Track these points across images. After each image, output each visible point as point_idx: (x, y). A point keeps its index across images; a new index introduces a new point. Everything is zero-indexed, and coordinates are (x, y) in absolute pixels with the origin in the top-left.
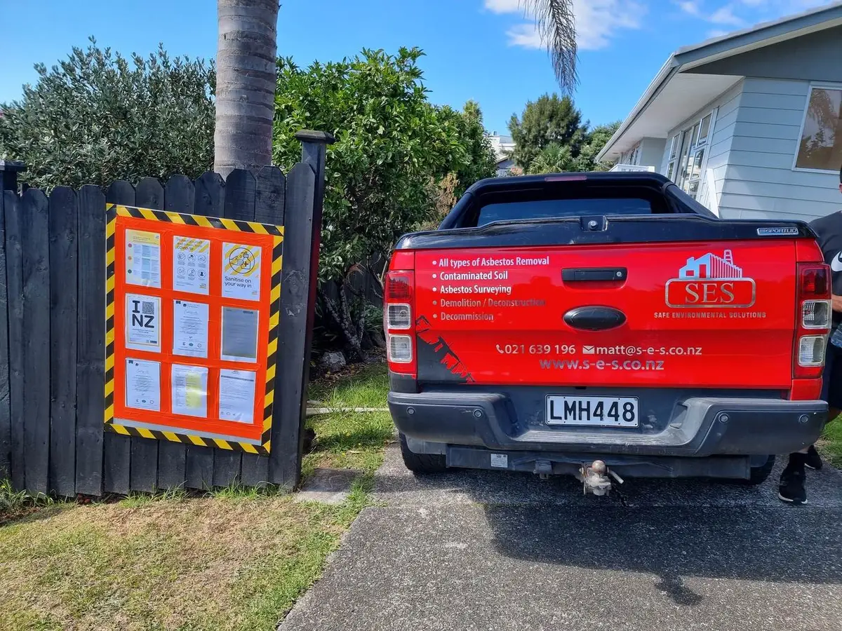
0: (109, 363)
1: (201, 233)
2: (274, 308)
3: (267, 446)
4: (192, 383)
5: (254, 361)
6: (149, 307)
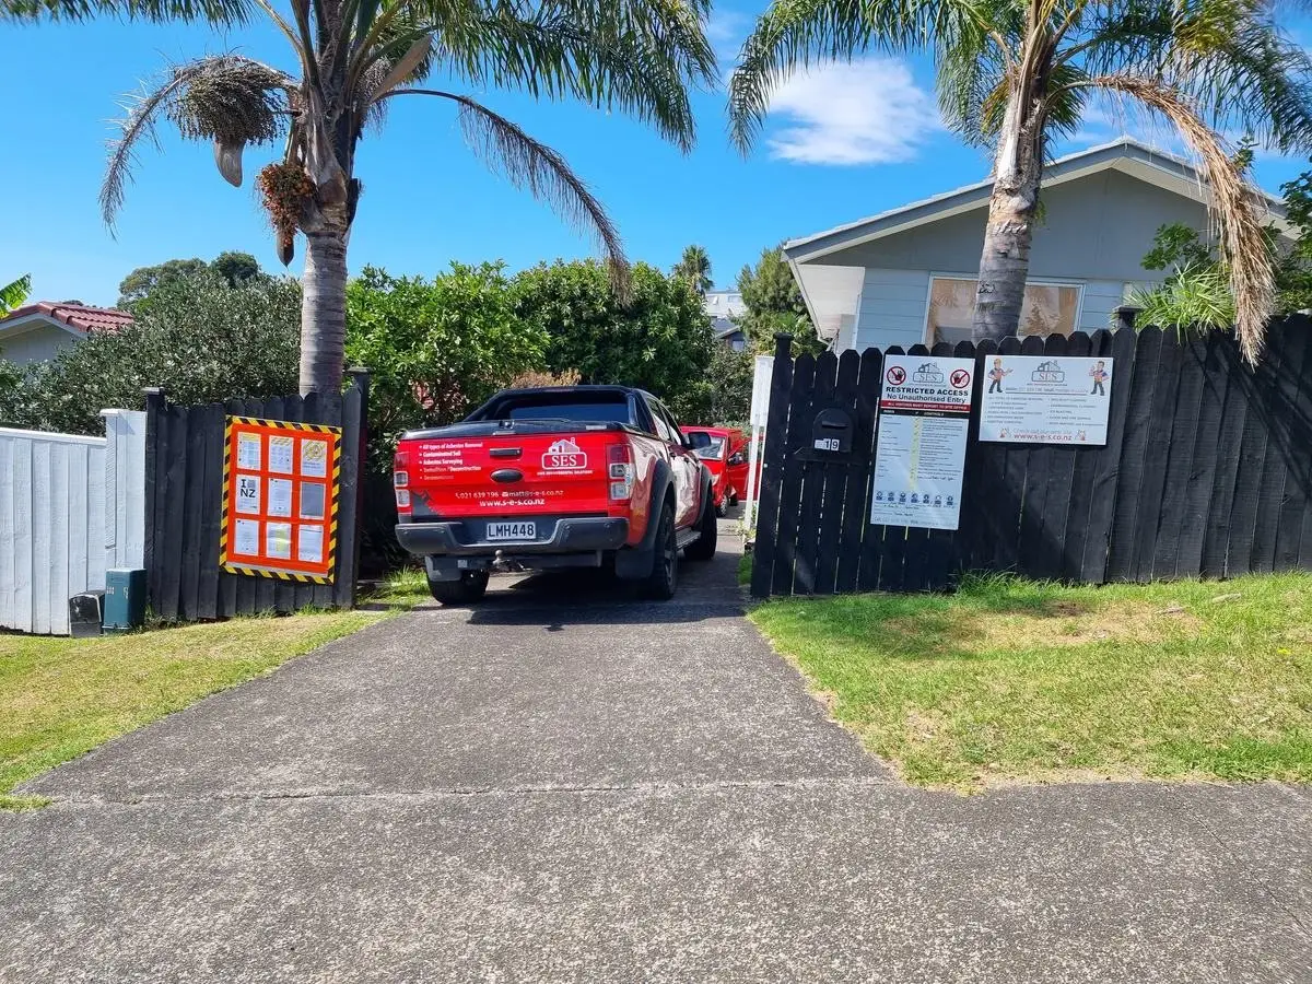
0: (224, 523)
1: (288, 433)
2: (336, 481)
3: (332, 579)
4: (279, 534)
5: (322, 518)
6: (252, 484)
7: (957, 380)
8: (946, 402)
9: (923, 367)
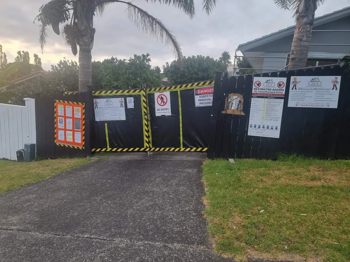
0: (56, 131)
1: (71, 105)
2: (84, 119)
3: (84, 148)
4: (70, 135)
5: (80, 130)
6: (62, 119)
7: (280, 85)
8: (276, 93)
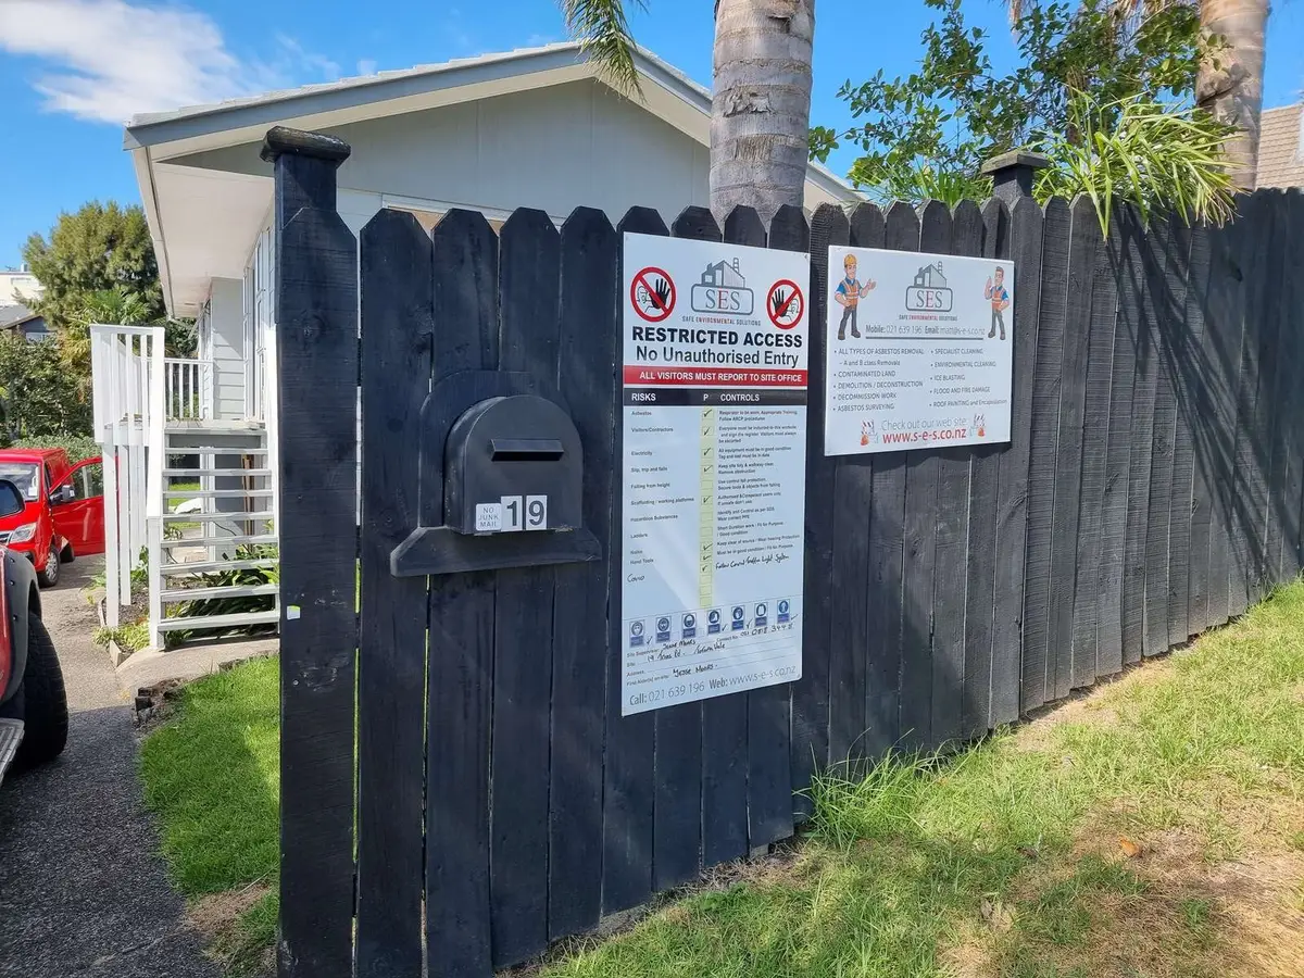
7: (781, 307)
8: (762, 366)
9: (711, 270)
